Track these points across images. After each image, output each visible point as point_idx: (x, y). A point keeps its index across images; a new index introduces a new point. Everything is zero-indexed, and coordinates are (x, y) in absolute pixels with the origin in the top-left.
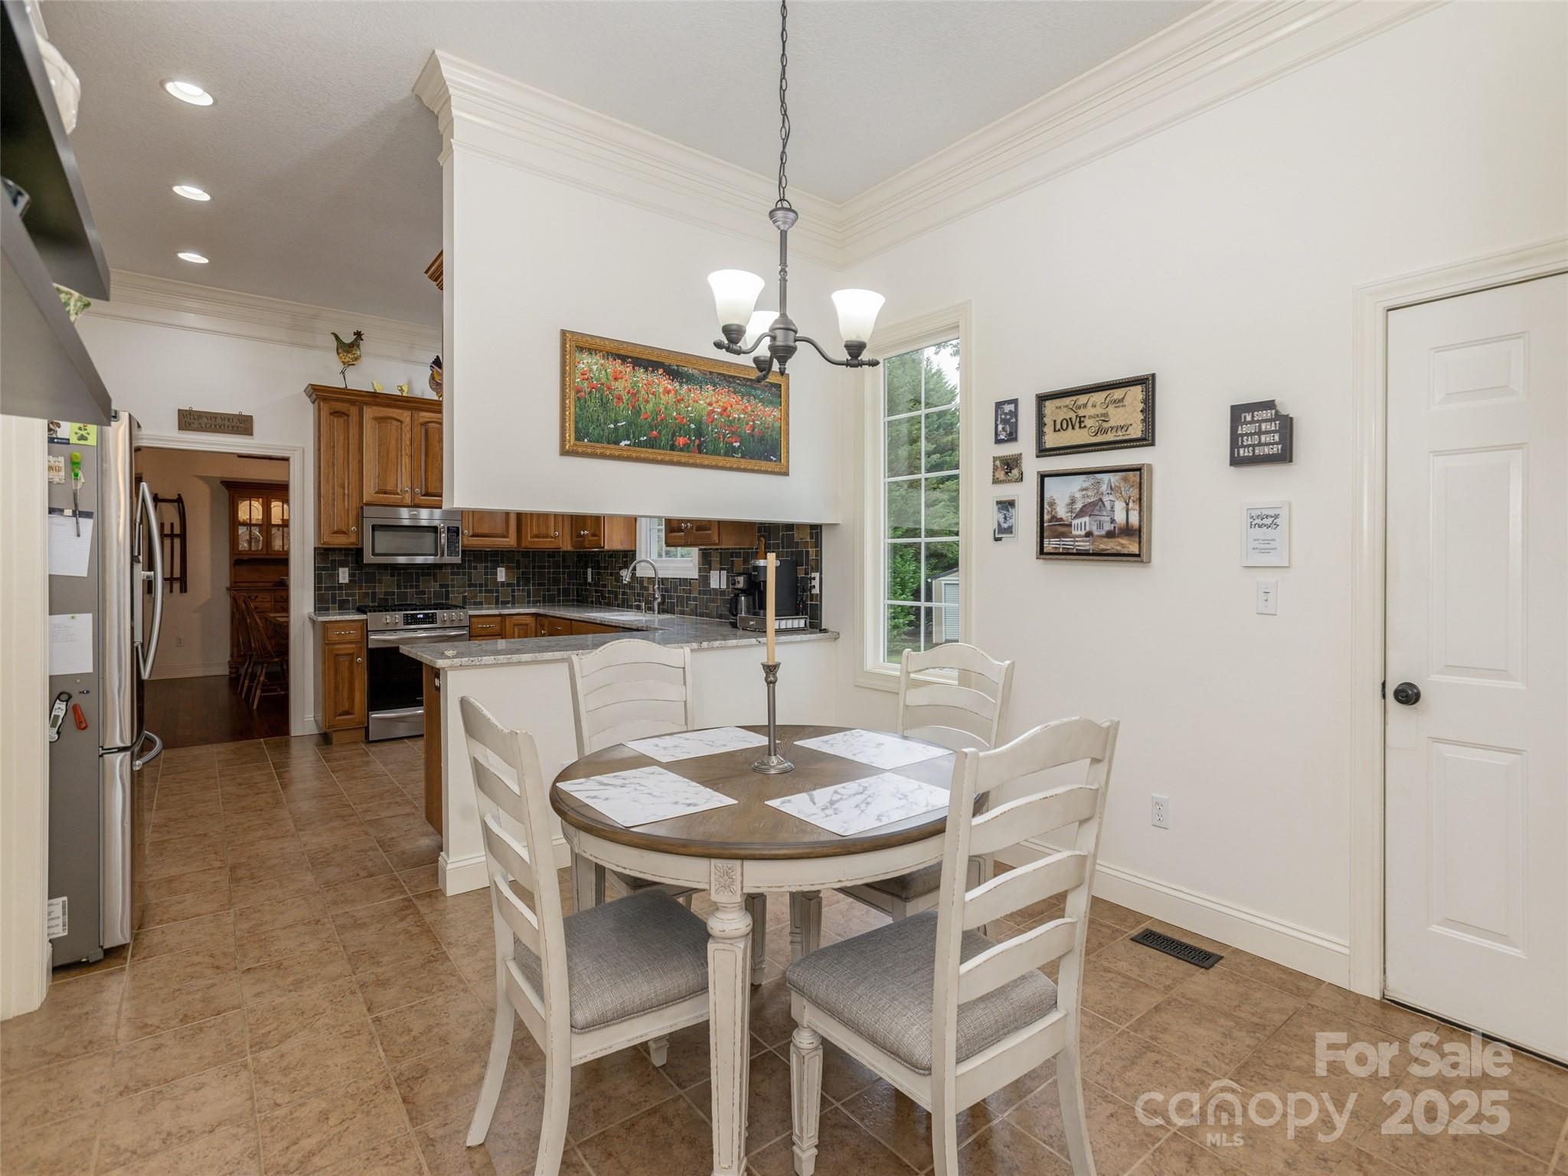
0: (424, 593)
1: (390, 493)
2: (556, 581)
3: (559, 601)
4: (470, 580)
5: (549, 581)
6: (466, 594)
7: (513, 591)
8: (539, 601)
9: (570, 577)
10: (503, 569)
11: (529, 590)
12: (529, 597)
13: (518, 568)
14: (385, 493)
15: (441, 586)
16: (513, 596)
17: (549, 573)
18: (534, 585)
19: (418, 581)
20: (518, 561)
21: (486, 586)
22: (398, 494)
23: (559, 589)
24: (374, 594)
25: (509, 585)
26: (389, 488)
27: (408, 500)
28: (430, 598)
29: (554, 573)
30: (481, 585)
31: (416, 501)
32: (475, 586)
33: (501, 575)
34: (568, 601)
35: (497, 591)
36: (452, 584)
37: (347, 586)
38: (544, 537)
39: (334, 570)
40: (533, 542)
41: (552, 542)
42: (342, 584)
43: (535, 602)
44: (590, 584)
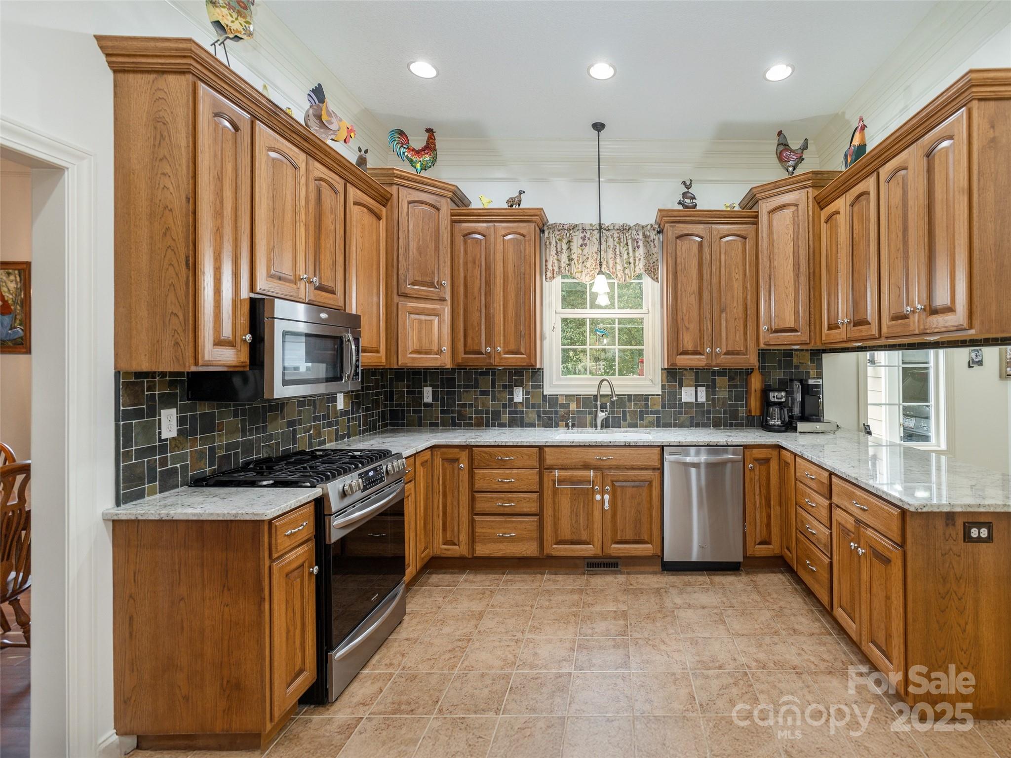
0: (271, 437)
2: (377, 404)
3: (379, 427)
4: (315, 412)
7: (349, 421)
9: (385, 398)
11: (360, 418)
12: (359, 426)
14: (280, 278)
15: (289, 424)
18: (363, 410)
19: (265, 420)
21: (328, 417)
23: (379, 413)
24: (213, 450)
25: (346, 413)
27: (303, 293)
30: (324, 417)
32: (319, 418)
36: (299, 420)
37: (173, 444)
38: (426, 353)
39: (153, 412)
40: (413, 359)
41: (436, 359)
42: (166, 440)
43: (365, 431)
44: (427, 405)
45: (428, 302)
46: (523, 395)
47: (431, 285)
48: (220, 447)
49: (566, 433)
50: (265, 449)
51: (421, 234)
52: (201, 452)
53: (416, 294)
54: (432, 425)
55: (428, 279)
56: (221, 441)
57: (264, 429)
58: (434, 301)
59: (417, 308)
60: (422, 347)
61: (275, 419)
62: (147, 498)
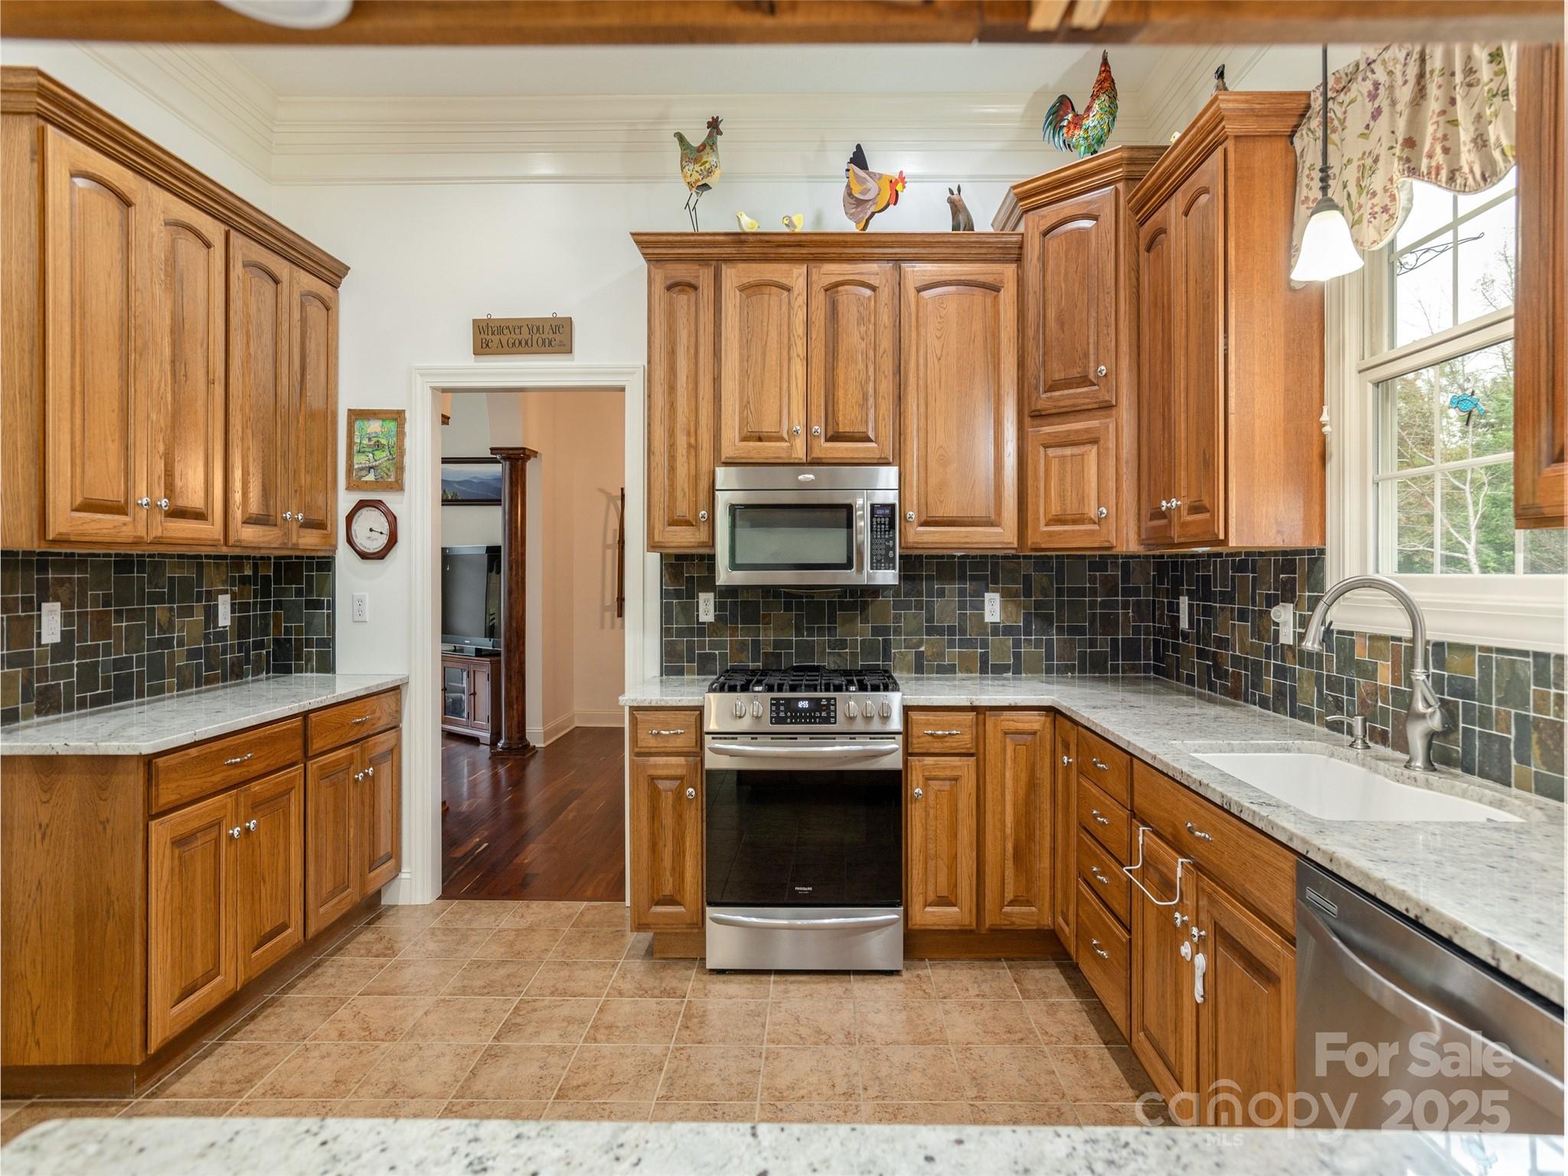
0: (843, 644)
1: (770, 439)
2: (1109, 623)
3: (1115, 669)
4: (930, 619)
5: (1092, 622)
6: (922, 649)
7: (1017, 644)
8: (1072, 668)
9: (1140, 616)
10: (997, 596)
11: (1050, 643)
12: (1049, 657)
13: (1028, 593)
14: (760, 439)
15: (876, 631)
16: (1017, 656)
17: (1093, 605)
18: (1060, 630)
19: (832, 619)
20: (1027, 579)
21: (963, 632)
22: (782, 439)
23: (1115, 641)
24: (756, 644)
25: (1008, 630)
26: (768, 427)
27: (800, 453)
28: (854, 655)
29: (1104, 605)
30: (951, 630)
31: (817, 453)
32: (940, 631)
33: (993, 609)
34: (1134, 669)
35: (985, 644)
36: (895, 627)
37: (711, 628)
38: (1075, 522)
39: (692, 595)
40: (1050, 534)
41: (1092, 533)
42: (704, 623)
43: (1064, 670)
44: (1185, 636)
45: (1081, 416)
46: (1295, 627)
47: (1084, 381)
48: (767, 643)
49: (1332, 755)
50: (832, 658)
51: (1063, 286)
52: (743, 643)
53: (1055, 407)
54: (1190, 680)
55: (1076, 372)
56: (768, 636)
57: (831, 631)
58: (1091, 414)
59: (1056, 434)
60: (1065, 510)
61: (852, 620)
62: (686, 677)
